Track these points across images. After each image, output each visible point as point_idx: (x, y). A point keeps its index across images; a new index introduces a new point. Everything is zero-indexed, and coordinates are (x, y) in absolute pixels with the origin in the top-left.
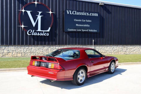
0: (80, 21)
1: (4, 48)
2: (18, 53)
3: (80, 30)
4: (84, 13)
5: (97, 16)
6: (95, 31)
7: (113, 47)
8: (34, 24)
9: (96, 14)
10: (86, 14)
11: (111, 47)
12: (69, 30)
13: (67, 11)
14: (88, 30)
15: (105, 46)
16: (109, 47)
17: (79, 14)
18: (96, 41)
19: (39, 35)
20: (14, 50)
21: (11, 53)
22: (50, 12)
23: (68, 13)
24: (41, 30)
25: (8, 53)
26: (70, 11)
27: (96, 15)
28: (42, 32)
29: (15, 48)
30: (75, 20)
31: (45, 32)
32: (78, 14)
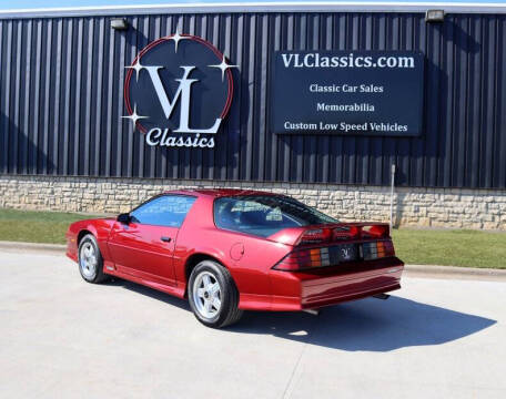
0: (334, 89)
1: (83, 185)
2: (123, 202)
3: (334, 127)
4: (351, 59)
5: (412, 65)
6: (398, 128)
7: (490, 198)
8: (168, 109)
9: (406, 59)
10: (360, 62)
11: (480, 199)
12: (288, 125)
13: (284, 56)
14: (369, 127)
15: (448, 191)
16: (471, 198)
17: (330, 62)
18: (405, 171)
19: (182, 144)
20: (112, 192)
21: (103, 202)
22: (224, 66)
23: (287, 65)
24: (190, 127)
25: (95, 199)
26: (294, 57)
27: (408, 62)
28: (193, 136)
29: (114, 186)
30: (313, 88)
31: (202, 135)
32: (327, 65)
